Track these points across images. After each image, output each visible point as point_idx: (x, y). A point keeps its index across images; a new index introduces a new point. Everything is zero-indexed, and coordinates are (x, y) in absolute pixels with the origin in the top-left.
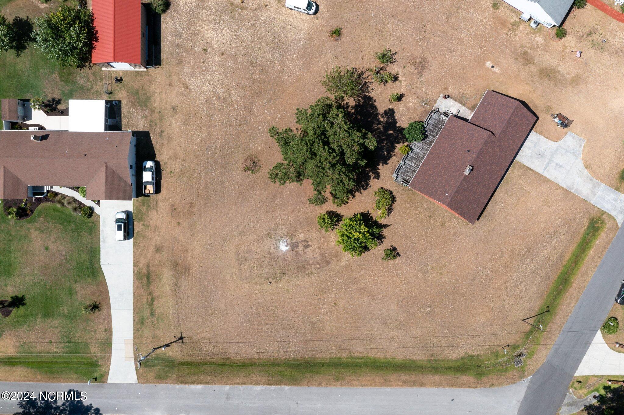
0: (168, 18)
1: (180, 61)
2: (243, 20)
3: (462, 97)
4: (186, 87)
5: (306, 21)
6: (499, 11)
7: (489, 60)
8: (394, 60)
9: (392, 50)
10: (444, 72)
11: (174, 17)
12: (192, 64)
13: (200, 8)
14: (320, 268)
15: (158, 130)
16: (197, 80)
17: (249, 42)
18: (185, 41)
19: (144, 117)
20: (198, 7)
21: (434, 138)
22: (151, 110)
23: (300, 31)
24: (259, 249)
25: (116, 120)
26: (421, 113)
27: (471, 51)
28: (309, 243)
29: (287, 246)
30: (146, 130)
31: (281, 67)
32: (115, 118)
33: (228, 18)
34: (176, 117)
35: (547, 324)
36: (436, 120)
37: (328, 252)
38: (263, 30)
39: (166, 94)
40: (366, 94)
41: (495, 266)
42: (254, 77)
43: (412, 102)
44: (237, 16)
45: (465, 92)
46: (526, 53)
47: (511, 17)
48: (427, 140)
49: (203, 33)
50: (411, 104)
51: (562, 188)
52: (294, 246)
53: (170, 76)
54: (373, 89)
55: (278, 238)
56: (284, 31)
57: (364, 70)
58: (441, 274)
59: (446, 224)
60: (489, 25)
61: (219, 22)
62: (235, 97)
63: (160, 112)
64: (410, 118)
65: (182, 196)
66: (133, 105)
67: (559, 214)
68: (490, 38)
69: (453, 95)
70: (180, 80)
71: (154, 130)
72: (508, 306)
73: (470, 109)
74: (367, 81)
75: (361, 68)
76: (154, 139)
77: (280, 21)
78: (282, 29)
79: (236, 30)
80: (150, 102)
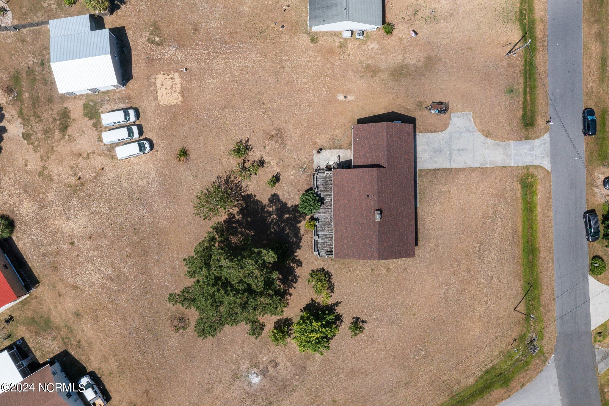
0: (19, 235)
1: (55, 268)
2: (90, 195)
3: (335, 142)
4: (75, 287)
5: (148, 160)
6: (320, 42)
7: (338, 93)
8: (251, 147)
9: (243, 138)
10: (304, 129)
11: (25, 230)
12: (68, 263)
13: (43, 207)
14: (300, 378)
15: (74, 343)
16: (82, 275)
17: (107, 212)
18: (48, 247)
19: (54, 338)
20: (40, 208)
21: (331, 197)
22: (56, 328)
23: (148, 173)
24: (234, 395)
25: (30, 358)
26: (306, 180)
27: (317, 94)
28: (277, 361)
29: (257, 376)
30: (63, 349)
31: (151, 216)
32: (28, 356)
33: (75, 201)
34: (83, 321)
35: (539, 298)
36: (323, 178)
37: (298, 359)
38: (114, 193)
39: (60, 306)
40: (243, 194)
41: (459, 277)
42: (133, 241)
43: (291, 175)
44: (82, 194)
45: (335, 136)
46: (368, 66)
47: (335, 41)
48: (327, 202)
49: (60, 229)
50: (291, 177)
51: (476, 168)
52: (264, 373)
53: (55, 287)
54: (246, 186)
55: (245, 374)
56: (134, 182)
57: (228, 173)
58: (414, 315)
59: (391, 267)
60: (319, 61)
61: (69, 210)
62: (126, 270)
63: (66, 326)
64: (298, 190)
65: (134, 389)
66: (37, 334)
67: (488, 194)
68: (327, 73)
69: (325, 145)
70: (67, 285)
71: (71, 344)
72: (492, 306)
73: (349, 149)
74: (237, 182)
75: (224, 173)
76: (75, 353)
77: (124, 175)
78: (130, 181)
79: (89, 208)
80: (51, 322)
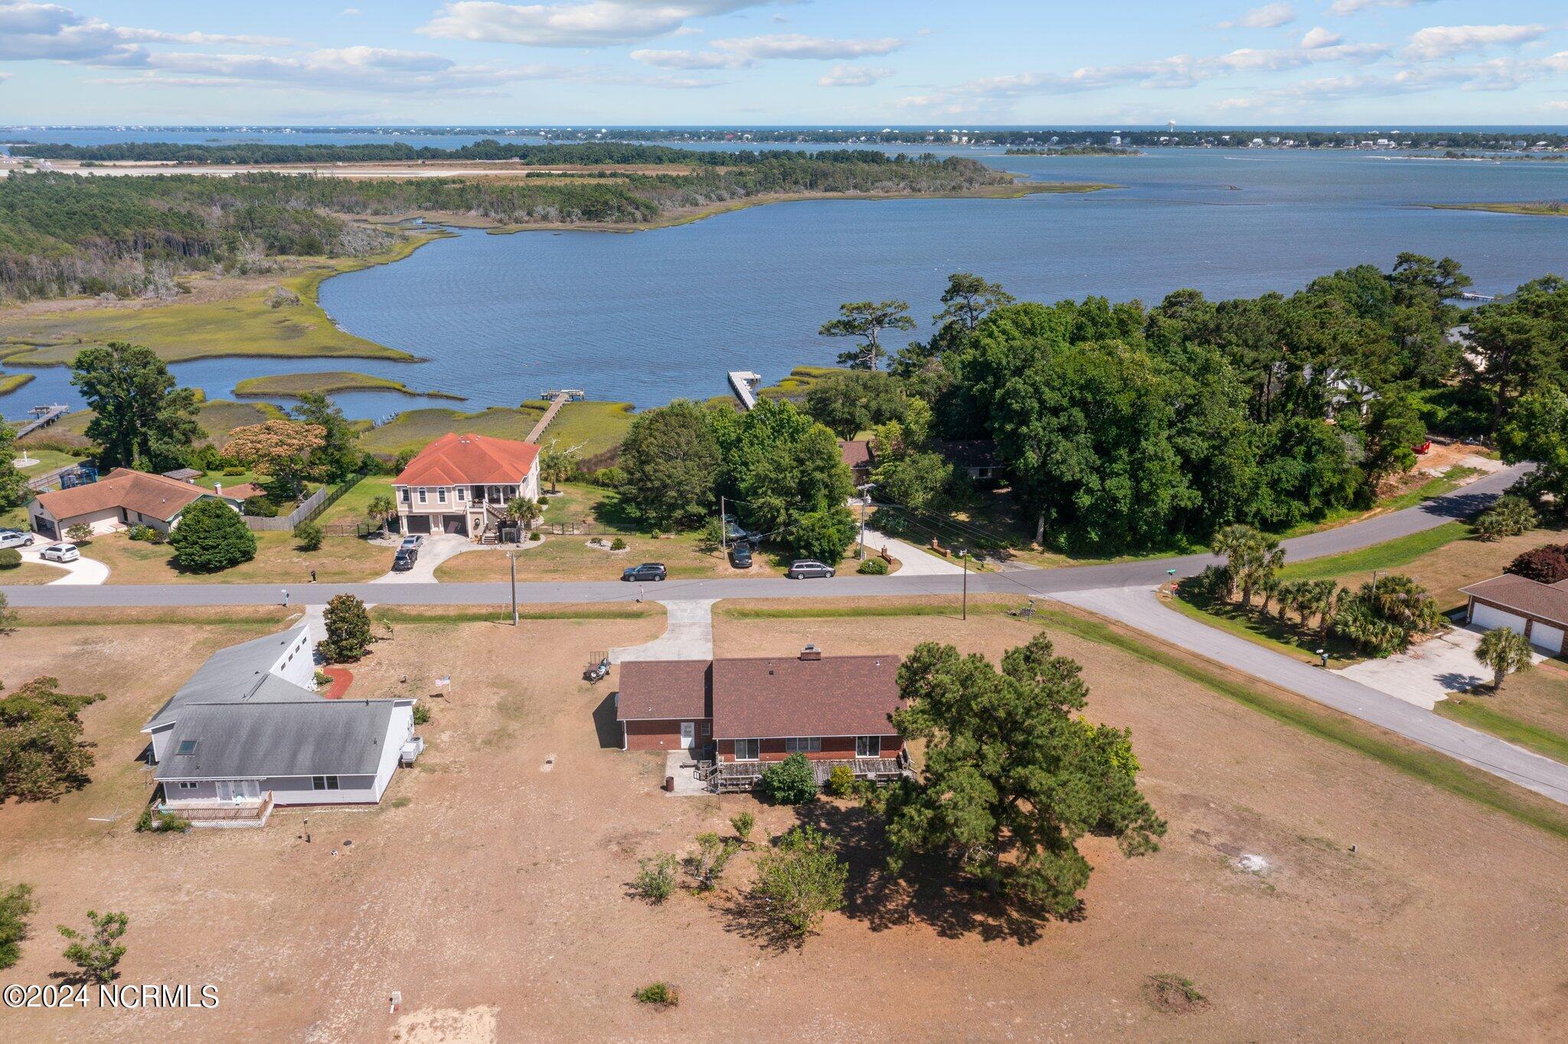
3: (649, 773)
6: (411, 795)
7: (537, 771)
8: (648, 879)
9: (623, 892)
10: (612, 808)
14: (1212, 802)
24: (1322, 894)
26: (735, 803)
27: (533, 796)
28: (1192, 833)
29: (1247, 859)
45: (635, 772)
46: (487, 742)
47: (416, 778)
52: (1231, 850)
55: (1255, 878)
57: (717, 913)
60: (454, 796)
64: (761, 810)
67: (761, 637)
69: (655, 783)
73: (666, 756)
74: (741, 898)
75: (716, 919)
